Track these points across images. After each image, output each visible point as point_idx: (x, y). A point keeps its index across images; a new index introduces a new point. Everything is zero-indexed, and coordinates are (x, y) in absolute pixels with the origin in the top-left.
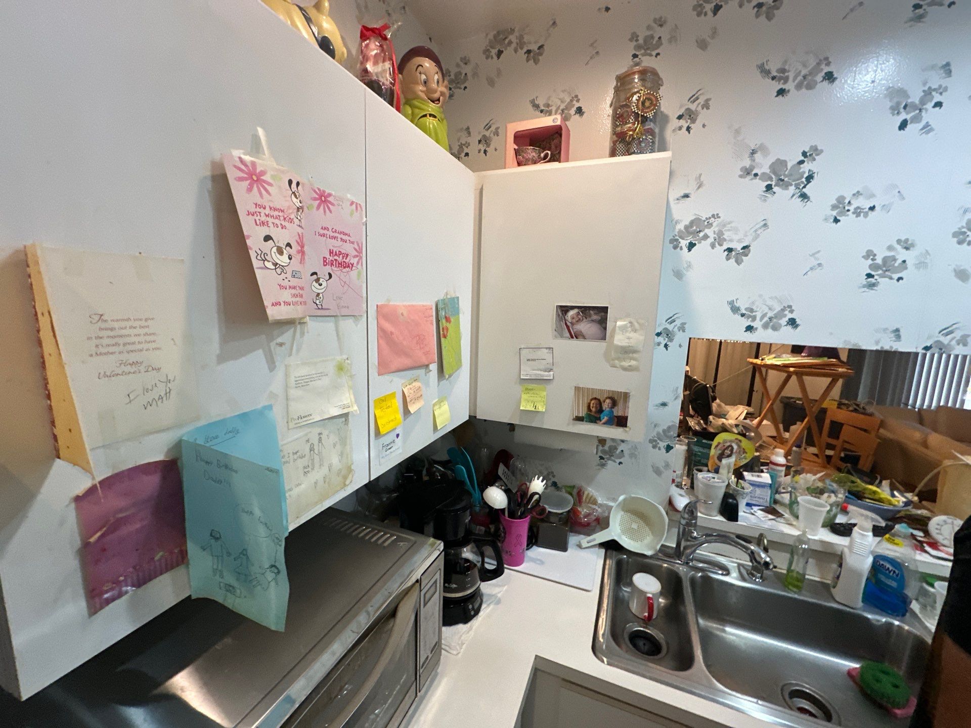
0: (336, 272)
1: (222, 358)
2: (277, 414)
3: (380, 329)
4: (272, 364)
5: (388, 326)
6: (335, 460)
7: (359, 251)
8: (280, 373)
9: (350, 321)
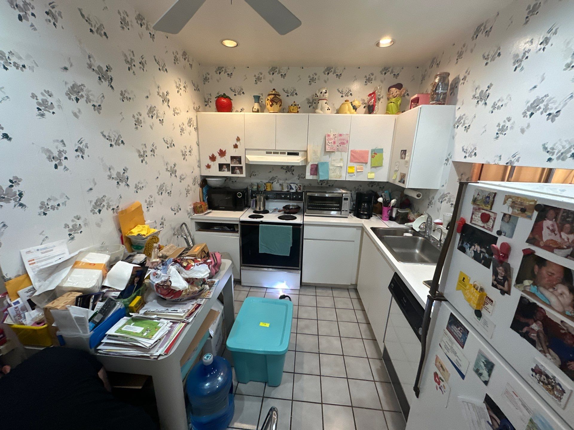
0: (341, 145)
1: (324, 155)
2: (330, 163)
3: (351, 154)
4: (330, 157)
5: (353, 154)
6: (338, 173)
7: (347, 142)
8: (331, 158)
9: (344, 152)
